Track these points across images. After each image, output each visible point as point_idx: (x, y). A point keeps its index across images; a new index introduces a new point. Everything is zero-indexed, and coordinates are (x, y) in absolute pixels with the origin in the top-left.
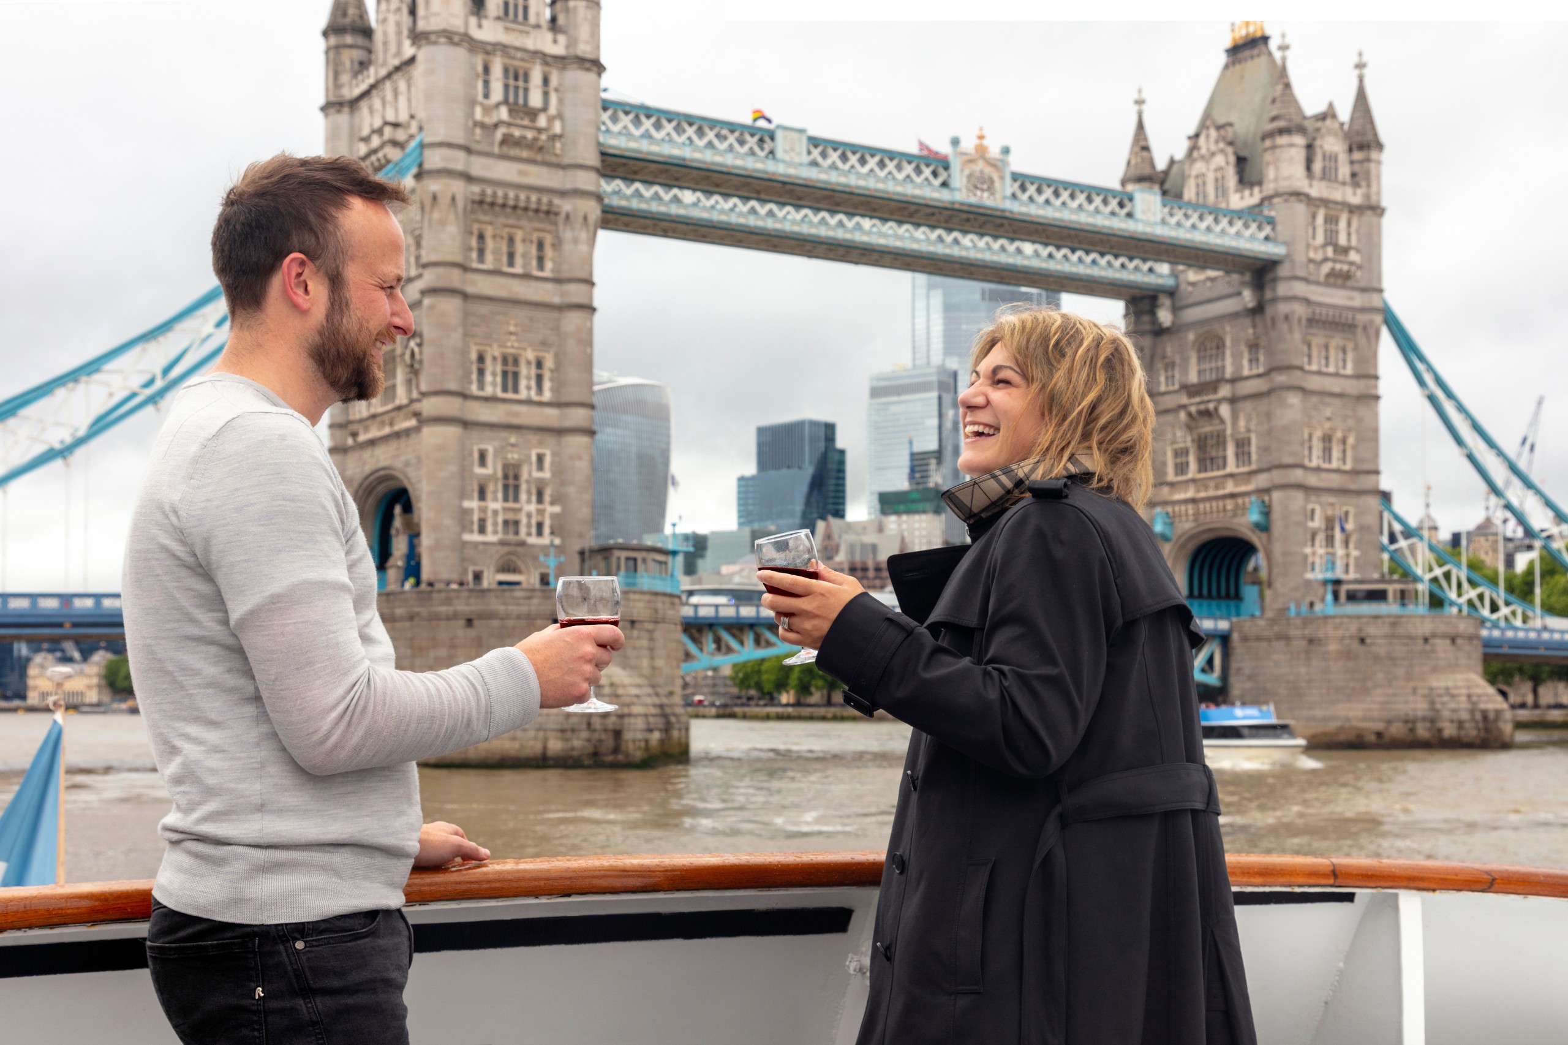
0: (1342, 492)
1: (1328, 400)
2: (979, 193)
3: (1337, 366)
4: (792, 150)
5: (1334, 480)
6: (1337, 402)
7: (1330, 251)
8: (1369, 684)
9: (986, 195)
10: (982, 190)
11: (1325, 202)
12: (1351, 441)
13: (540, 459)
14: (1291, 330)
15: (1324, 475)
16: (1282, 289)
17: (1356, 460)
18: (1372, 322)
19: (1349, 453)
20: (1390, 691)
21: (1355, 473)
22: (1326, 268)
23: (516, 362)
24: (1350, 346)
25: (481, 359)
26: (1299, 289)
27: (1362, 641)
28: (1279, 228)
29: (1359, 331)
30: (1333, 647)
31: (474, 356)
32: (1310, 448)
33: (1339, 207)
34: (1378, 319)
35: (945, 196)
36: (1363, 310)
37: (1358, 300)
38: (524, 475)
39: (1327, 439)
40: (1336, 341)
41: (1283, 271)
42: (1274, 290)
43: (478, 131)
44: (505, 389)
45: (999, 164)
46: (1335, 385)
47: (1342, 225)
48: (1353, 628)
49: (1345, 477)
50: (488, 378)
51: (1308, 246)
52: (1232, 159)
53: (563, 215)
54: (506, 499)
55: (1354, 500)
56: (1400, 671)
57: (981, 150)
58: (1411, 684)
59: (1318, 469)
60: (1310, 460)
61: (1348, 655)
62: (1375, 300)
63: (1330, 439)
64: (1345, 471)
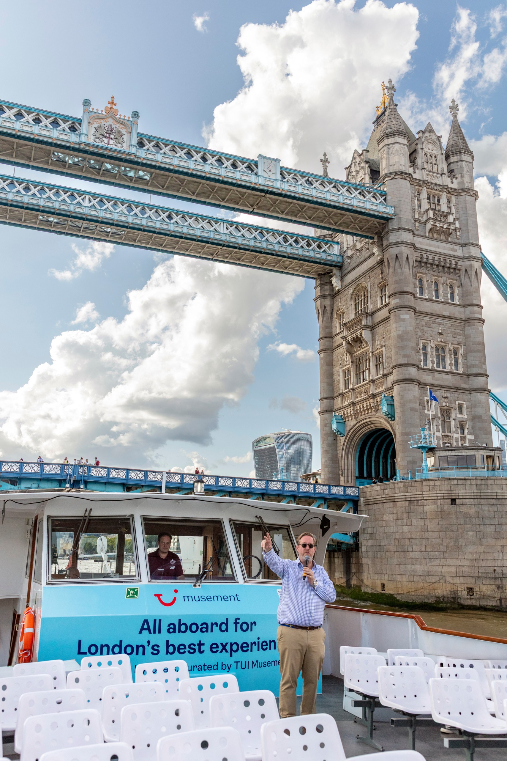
0: (457, 389)
1: (438, 320)
2: (106, 140)
3: (445, 296)
5: (448, 380)
6: (447, 322)
7: (431, 214)
8: (461, 542)
9: (112, 142)
10: (109, 138)
11: (426, 183)
12: (461, 352)
14: (401, 267)
15: (437, 375)
16: (393, 238)
17: (466, 366)
18: (471, 266)
19: (460, 361)
20: (481, 549)
21: (467, 375)
22: (429, 226)
24: (456, 284)
26: (406, 237)
27: (453, 501)
28: (389, 198)
29: (463, 273)
30: (429, 507)
32: (425, 355)
33: (439, 188)
34: (477, 265)
36: (463, 258)
37: (459, 252)
39: (440, 350)
40: (444, 279)
41: (393, 225)
42: (388, 239)
45: (128, 123)
46: (446, 311)
47: (444, 200)
48: (444, 490)
49: (458, 378)
51: (414, 211)
52: (368, 171)
55: (466, 397)
56: (490, 530)
57: (111, 112)
58: (500, 543)
59: (433, 370)
60: (426, 364)
61: (442, 515)
62: (473, 251)
63: (443, 350)
64: (458, 374)
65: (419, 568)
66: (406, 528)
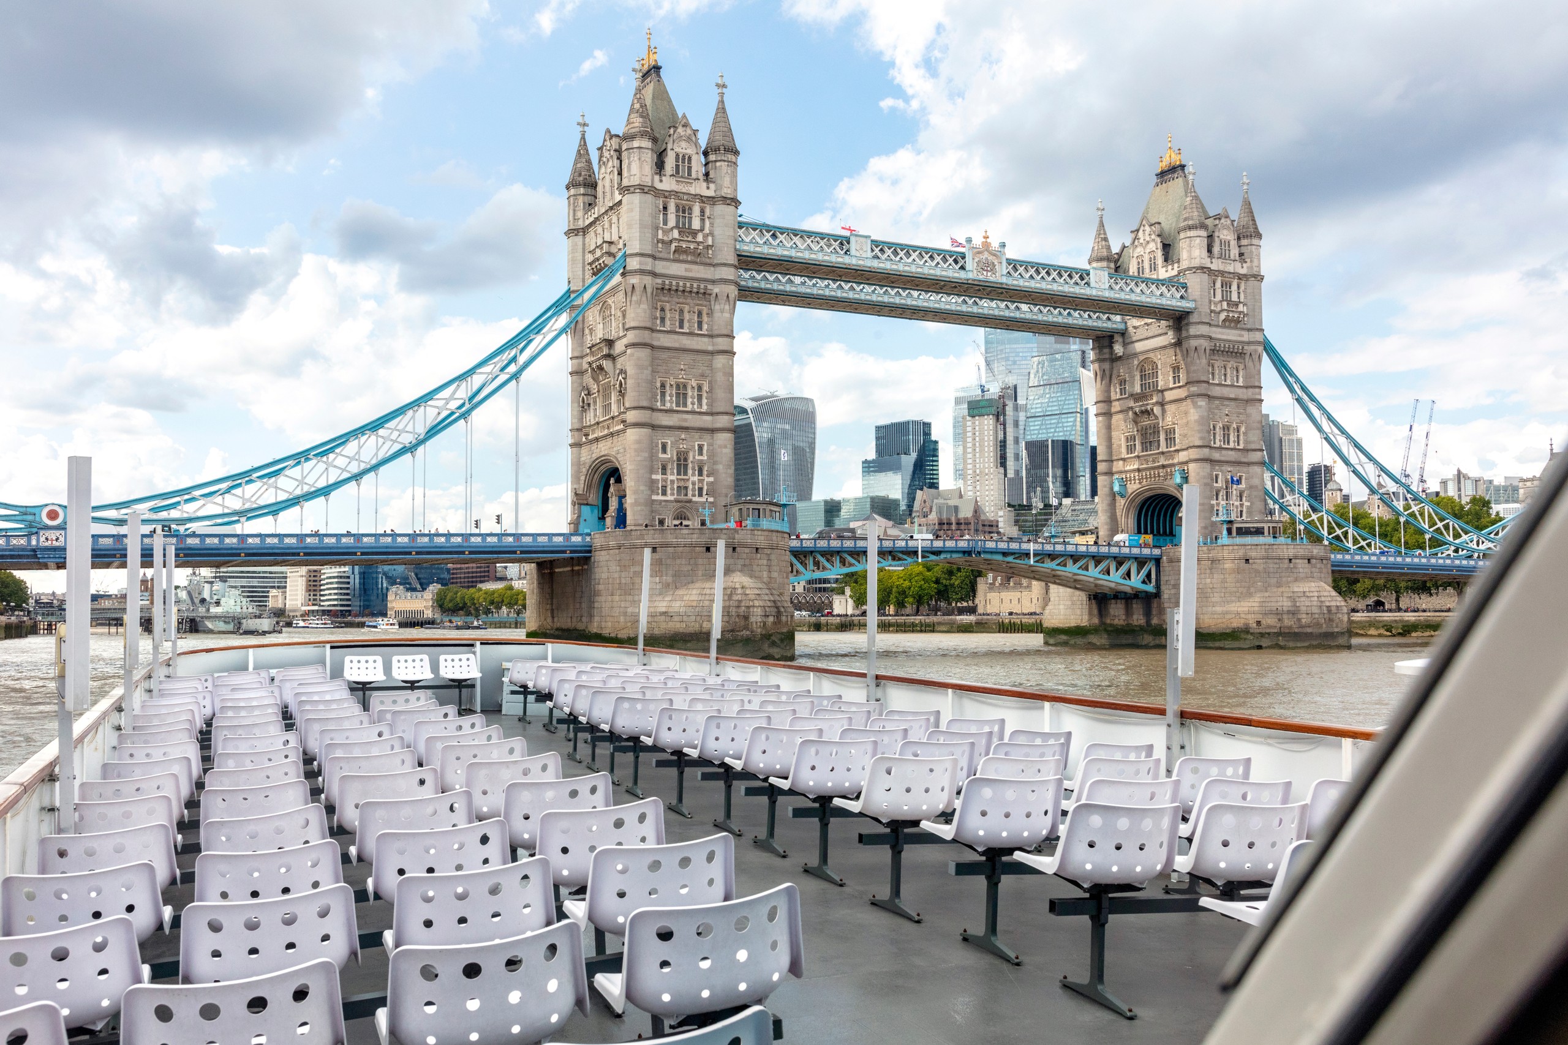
0: (1238, 463)
1: (1226, 403)
2: (985, 273)
3: (1232, 380)
4: (862, 249)
5: (1232, 456)
6: (1233, 403)
7: (1225, 304)
8: (1252, 590)
9: (989, 274)
10: (987, 271)
11: (1222, 273)
12: (1243, 429)
13: (701, 447)
14: (1199, 358)
15: (1224, 452)
16: (1193, 330)
17: (1246, 442)
18: (1256, 351)
19: (1241, 437)
20: (1267, 594)
21: (1246, 450)
22: (1223, 316)
23: (685, 387)
24: (1241, 367)
25: (663, 386)
26: (1204, 330)
27: (1247, 561)
28: (1189, 291)
29: (1247, 356)
30: (1228, 565)
31: (658, 385)
32: (1214, 434)
33: (1231, 276)
34: (1260, 349)
35: (962, 275)
36: (1249, 343)
37: (1246, 337)
38: (691, 459)
39: (1226, 428)
40: (1232, 363)
41: (1194, 318)
42: (1187, 330)
43: (660, 245)
44: (678, 405)
45: (998, 253)
46: (1232, 393)
47: (1234, 287)
48: (1241, 553)
49: (1240, 453)
50: (668, 398)
51: (1210, 301)
52: (1160, 245)
53: (714, 295)
54: (679, 474)
55: (1245, 469)
56: (1273, 581)
57: (986, 245)
58: (1280, 590)
59: (1220, 448)
60: (1215, 443)
61: (1238, 571)
62: (1258, 336)
63: (1228, 429)
64: (1239, 450)
65: (1218, 609)
66: (1208, 581)
